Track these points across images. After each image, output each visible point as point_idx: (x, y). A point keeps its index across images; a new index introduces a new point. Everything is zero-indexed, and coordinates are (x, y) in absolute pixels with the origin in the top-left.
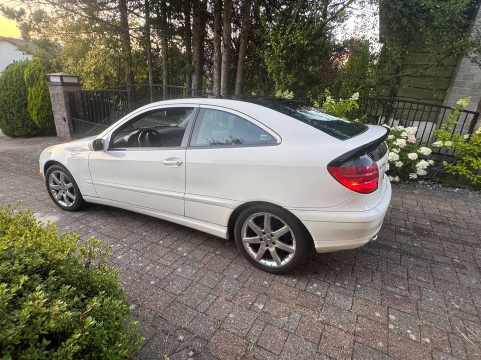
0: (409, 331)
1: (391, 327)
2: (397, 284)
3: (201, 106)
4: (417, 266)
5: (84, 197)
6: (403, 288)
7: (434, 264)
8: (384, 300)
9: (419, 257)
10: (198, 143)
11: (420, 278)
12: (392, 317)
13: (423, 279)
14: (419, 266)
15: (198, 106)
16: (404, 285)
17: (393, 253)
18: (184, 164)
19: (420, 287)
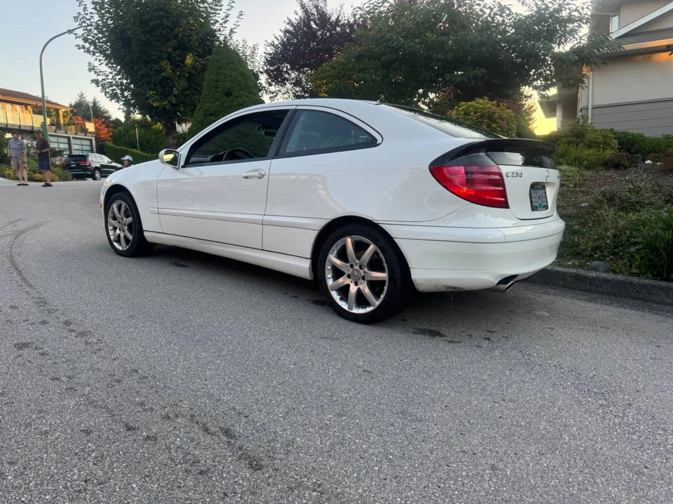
3: (299, 108)
5: (145, 234)
10: (288, 150)
15: (294, 107)
18: (266, 177)
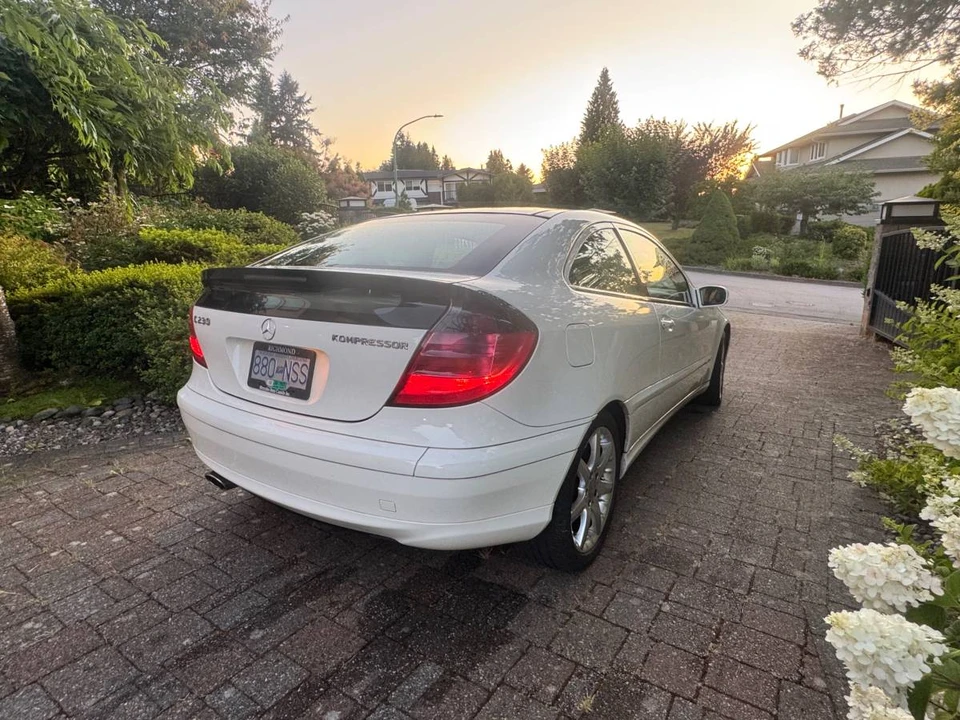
0: (84, 544)
1: (110, 532)
2: (155, 574)
4: (162, 638)
6: (141, 577)
7: (132, 682)
8: (148, 544)
9: (181, 663)
11: (130, 617)
12: (117, 539)
13: (124, 619)
14: (156, 642)
16: (146, 582)
17: (238, 618)
19: (117, 601)
